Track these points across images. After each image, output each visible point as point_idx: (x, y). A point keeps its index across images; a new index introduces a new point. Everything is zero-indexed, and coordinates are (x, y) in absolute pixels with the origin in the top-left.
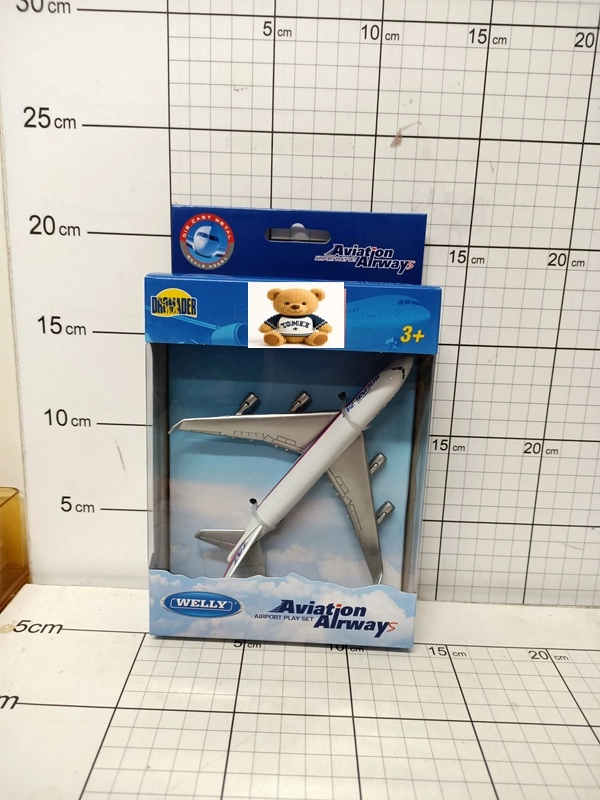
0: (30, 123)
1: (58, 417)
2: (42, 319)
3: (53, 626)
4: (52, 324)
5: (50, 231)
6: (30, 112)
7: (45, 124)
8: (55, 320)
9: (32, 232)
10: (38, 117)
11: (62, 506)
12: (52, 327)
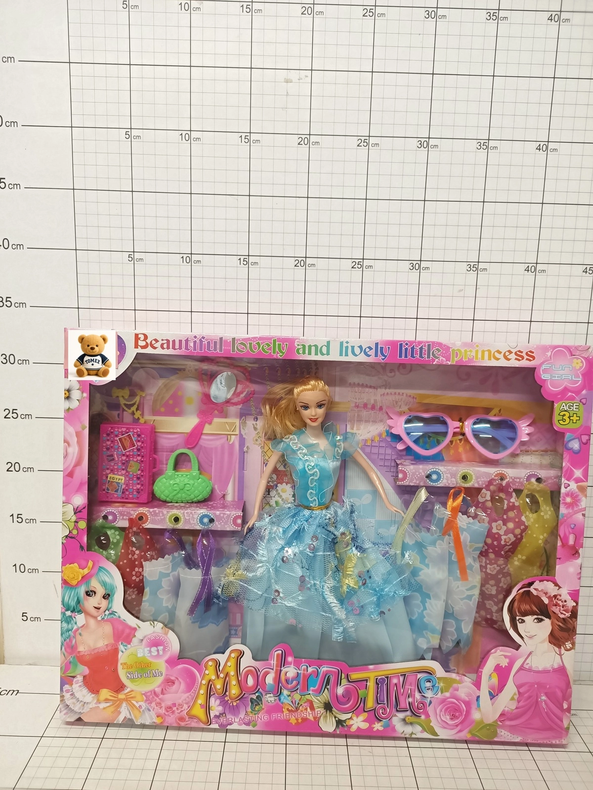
0: (7, 417)
1: (20, 568)
2: (12, 515)
3: (14, 691)
4: (18, 518)
5: (17, 470)
6: (7, 411)
7: (15, 415)
8: (19, 516)
9: (8, 471)
10: (11, 413)
11: (23, 618)
12: (17, 519)
